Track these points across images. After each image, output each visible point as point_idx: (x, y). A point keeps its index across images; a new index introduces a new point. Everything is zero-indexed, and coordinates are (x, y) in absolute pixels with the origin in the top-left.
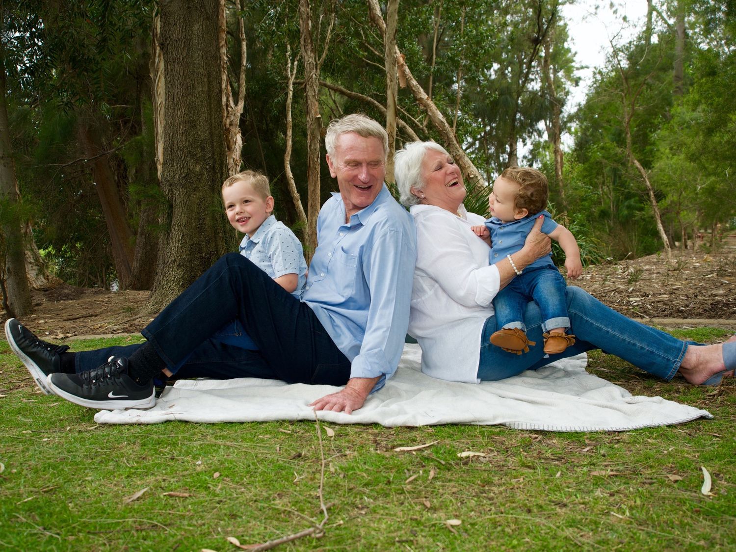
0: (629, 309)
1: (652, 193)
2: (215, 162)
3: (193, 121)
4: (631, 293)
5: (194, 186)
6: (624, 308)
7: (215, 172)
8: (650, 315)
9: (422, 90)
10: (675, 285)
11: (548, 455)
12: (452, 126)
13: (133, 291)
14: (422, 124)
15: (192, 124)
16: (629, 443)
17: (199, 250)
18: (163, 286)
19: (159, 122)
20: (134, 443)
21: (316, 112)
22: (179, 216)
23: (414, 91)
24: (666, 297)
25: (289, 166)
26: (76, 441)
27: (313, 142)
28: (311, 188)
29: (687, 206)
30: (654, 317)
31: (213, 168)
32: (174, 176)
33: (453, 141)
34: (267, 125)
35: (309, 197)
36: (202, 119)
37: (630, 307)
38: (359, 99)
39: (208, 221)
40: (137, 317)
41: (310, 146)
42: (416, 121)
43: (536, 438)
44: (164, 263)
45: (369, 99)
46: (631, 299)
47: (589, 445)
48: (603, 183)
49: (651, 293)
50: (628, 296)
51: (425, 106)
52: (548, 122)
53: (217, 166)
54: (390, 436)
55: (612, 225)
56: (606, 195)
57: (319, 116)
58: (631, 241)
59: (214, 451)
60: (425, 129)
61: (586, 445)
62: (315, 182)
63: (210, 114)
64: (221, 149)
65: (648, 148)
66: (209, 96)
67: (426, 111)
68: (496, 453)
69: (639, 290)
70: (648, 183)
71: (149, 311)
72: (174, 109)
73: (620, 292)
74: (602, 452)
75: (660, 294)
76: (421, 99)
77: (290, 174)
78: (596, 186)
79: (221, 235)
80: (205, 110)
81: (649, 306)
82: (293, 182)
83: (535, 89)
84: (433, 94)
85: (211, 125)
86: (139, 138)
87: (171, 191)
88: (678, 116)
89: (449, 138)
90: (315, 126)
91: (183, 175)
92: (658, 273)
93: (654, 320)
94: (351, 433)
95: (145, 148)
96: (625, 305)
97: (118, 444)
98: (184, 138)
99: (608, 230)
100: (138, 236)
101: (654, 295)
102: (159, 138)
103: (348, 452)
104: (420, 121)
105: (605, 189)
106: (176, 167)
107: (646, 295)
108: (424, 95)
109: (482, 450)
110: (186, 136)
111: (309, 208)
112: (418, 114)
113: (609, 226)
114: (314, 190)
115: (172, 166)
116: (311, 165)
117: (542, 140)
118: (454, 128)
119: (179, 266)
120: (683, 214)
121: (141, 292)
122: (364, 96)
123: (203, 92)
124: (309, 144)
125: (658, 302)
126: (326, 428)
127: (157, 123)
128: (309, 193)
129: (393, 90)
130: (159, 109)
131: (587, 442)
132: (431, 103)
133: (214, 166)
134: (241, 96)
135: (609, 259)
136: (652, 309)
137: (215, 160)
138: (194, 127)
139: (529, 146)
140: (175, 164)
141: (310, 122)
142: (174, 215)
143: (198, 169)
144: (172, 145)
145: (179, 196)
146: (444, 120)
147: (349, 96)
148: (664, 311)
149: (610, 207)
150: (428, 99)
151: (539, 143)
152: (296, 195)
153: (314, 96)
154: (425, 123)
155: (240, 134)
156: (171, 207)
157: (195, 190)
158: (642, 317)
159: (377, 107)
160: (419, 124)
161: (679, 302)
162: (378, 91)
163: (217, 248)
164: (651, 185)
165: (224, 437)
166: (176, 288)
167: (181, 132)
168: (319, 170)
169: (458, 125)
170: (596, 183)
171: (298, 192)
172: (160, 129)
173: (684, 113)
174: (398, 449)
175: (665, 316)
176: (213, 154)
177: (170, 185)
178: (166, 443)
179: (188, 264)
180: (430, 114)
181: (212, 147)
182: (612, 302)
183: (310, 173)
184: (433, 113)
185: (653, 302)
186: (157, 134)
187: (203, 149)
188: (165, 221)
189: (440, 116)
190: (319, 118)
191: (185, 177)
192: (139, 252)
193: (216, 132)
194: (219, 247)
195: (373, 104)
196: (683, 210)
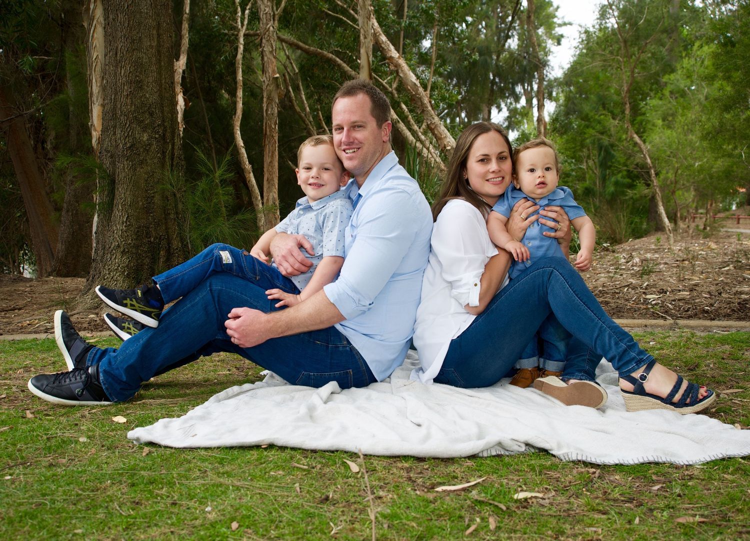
0: (648, 309)
1: (653, 171)
2: (165, 130)
3: (140, 82)
4: (646, 289)
5: (141, 158)
6: (643, 307)
7: (165, 142)
8: (672, 316)
9: (392, 47)
10: (692, 280)
11: (616, 494)
12: (425, 90)
13: (58, 279)
14: (391, 87)
15: (138, 85)
16: (703, 480)
17: (147, 234)
18: (104, 275)
19: (94, 81)
20: (120, 482)
21: (274, 72)
22: (123, 193)
23: (383, 48)
24: (686, 294)
25: (239, 132)
26: (47, 480)
27: (270, 105)
28: (267, 160)
29: (683, 185)
30: (677, 318)
31: (164, 137)
32: (117, 146)
33: (427, 107)
34: (209, 82)
35: (265, 170)
36: (150, 80)
37: (650, 306)
38: (316, 55)
39: (157, 199)
40: (74, 312)
41: (267, 110)
42: (384, 82)
43: (594, 473)
44: (104, 249)
45: (331, 55)
46: (648, 297)
47: (658, 482)
48: (589, 157)
49: (669, 289)
50: (644, 293)
51: (396, 66)
52: (526, 85)
53: (168, 135)
54: (424, 471)
55: (597, 203)
56: (591, 170)
57: (278, 75)
58: (619, 222)
59: (223, 493)
60: (395, 92)
61: (654, 482)
62: (273, 152)
63: (160, 73)
64: (172, 115)
65: (639, 118)
66: (159, 52)
67: (397, 72)
68: (554, 493)
69: (654, 286)
70: (649, 161)
71: (88, 305)
72: (116, 66)
73: (634, 288)
74: (678, 491)
75: (680, 291)
76: (391, 58)
77: (240, 142)
78: (579, 160)
79: (172, 216)
80: (154, 68)
81: (670, 305)
82: (243, 151)
83: (512, 47)
84: (404, 53)
85: (161, 86)
86: (61, 96)
87: (113, 163)
88: (671, 84)
89: (423, 104)
90: (272, 87)
91: (128, 145)
92: (666, 263)
93: (678, 321)
94: (379, 468)
95: (71, 109)
96: (643, 304)
97: (101, 483)
98: (129, 101)
99: (593, 210)
100: (63, 213)
101: (672, 291)
102: (94, 98)
103: (381, 493)
104: (390, 84)
105: (591, 163)
106: (119, 135)
107: (663, 292)
108: (394, 54)
109: (537, 489)
110: (131, 98)
111: (265, 183)
112: (386, 74)
113: (595, 206)
114: (271, 162)
115: (115, 134)
116: (268, 133)
117: (519, 106)
118: (428, 92)
119: (123, 253)
120: (679, 193)
121: (69, 280)
122: (325, 53)
123: (151, 47)
124: (265, 108)
125: (679, 300)
126: (348, 462)
127: (91, 81)
128: (265, 165)
129: (367, 48)
130: (94, 64)
131: (654, 477)
132: (402, 62)
133: (164, 135)
134: (183, 49)
135: (605, 245)
136: (674, 309)
137: (165, 127)
138: (141, 88)
139: (505, 113)
140: (118, 131)
141: (267, 83)
142: (117, 192)
143: (145, 137)
144: (114, 109)
145: (123, 170)
146: (418, 83)
147: (306, 51)
148: (687, 311)
149: (595, 184)
150: (399, 58)
151: (516, 109)
152: (248, 166)
153: (271, 52)
154: (395, 85)
155: (182, 94)
156: (113, 182)
157: (142, 163)
158: (665, 319)
159: (339, 65)
160: (387, 86)
161: (703, 300)
162: (341, 46)
163: (167, 232)
164: (652, 163)
165: (228, 474)
166: (121, 279)
167: (125, 93)
168: (276, 138)
169: (432, 89)
170: (580, 156)
171: (250, 163)
172: (95, 88)
173: (678, 80)
174: (439, 489)
175: (690, 317)
176: (163, 121)
177: (112, 157)
178: (162, 483)
179: (134, 251)
180: (401, 75)
181: (162, 112)
182: (627, 300)
183: (267, 142)
184: (405, 74)
185: (674, 300)
186: (92, 94)
187: (151, 114)
188: (106, 199)
189: (413, 78)
190: (277, 78)
191: (130, 147)
192: (63, 231)
193: (167, 95)
194: (170, 231)
195: (335, 61)
196: (678, 190)
